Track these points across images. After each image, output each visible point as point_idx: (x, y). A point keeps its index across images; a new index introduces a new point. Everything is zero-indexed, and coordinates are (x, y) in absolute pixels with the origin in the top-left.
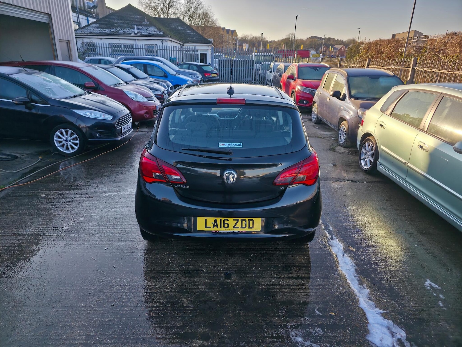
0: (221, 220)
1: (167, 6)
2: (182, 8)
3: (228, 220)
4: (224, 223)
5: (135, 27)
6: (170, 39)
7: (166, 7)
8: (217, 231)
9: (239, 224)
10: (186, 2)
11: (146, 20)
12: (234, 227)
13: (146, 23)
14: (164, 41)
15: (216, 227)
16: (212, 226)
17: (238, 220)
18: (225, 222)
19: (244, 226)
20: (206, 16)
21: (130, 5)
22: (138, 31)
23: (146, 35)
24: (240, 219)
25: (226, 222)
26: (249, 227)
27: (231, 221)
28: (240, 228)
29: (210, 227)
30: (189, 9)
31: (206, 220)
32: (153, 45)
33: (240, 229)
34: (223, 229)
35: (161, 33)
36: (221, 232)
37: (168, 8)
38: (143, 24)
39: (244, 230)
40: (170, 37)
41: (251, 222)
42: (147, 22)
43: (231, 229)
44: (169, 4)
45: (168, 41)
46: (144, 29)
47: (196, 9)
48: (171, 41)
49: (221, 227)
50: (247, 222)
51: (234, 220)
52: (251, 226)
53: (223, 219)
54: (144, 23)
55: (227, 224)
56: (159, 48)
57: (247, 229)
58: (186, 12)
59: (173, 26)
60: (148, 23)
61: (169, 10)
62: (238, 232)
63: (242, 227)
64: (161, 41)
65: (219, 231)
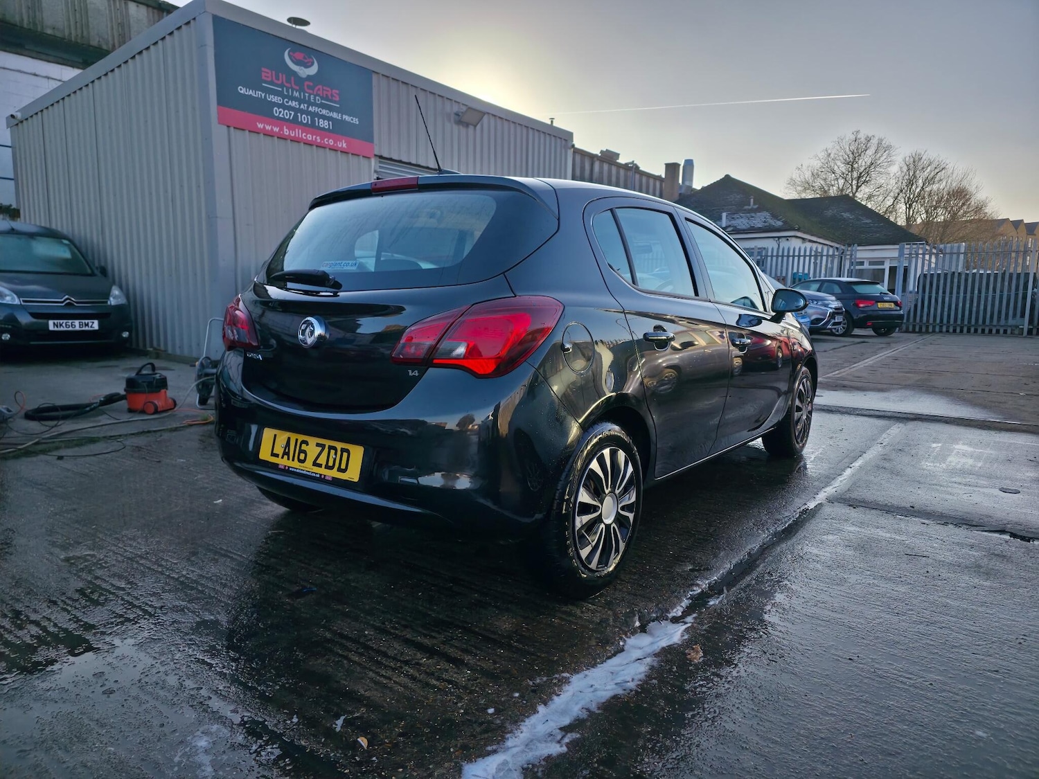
0: (297, 440)
1: (855, 182)
2: (893, 182)
3: (307, 443)
4: (300, 450)
5: (724, 215)
6: (799, 234)
7: (851, 185)
8: (286, 468)
9: (323, 458)
11: (752, 200)
12: (315, 464)
13: (750, 207)
14: (784, 239)
15: (285, 457)
16: (281, 452)
17: (323, 447)
18: (302, 448)
19: (331, 464)
20: (960, 194)
21: (727, 176)
22: (730, 223)
23: (744, 230)
24: (327, 443)
25: (304, 446)
26: (340, 470)
27: (312, 448)
28: (323, 466)
29: (278, 456)
30: (911, 183)
31: (275, 436)
32: (753, 249)
33: (322, 471)
34: (295, 464)
35: (779, 223)
36: (293, 470)
37: (854, 187)
38: (745, 210)
39: (328, 474)
40: (798, 230)
41: (345, 456)
42: (755, 204)
43: (308, 465)
44: (859, 177)
45: (793, 239)
46: (742, 220)
47: (929, 181)
48: (803, 239)
49: (293, 460)
50: (339, 453)
51: (317, 444)
52: (343, 467)
53: (294, 436)
54: (746, 207)
55: (305, 452)
56: (770, 254)
57: (334, 473)
58: (901, 191)
59: (829, 213)
60: (756, 207)
61: (857, 191)
62: (318, 476)
63: (327, 467)
64: (777, 239)
65: (289, 467)
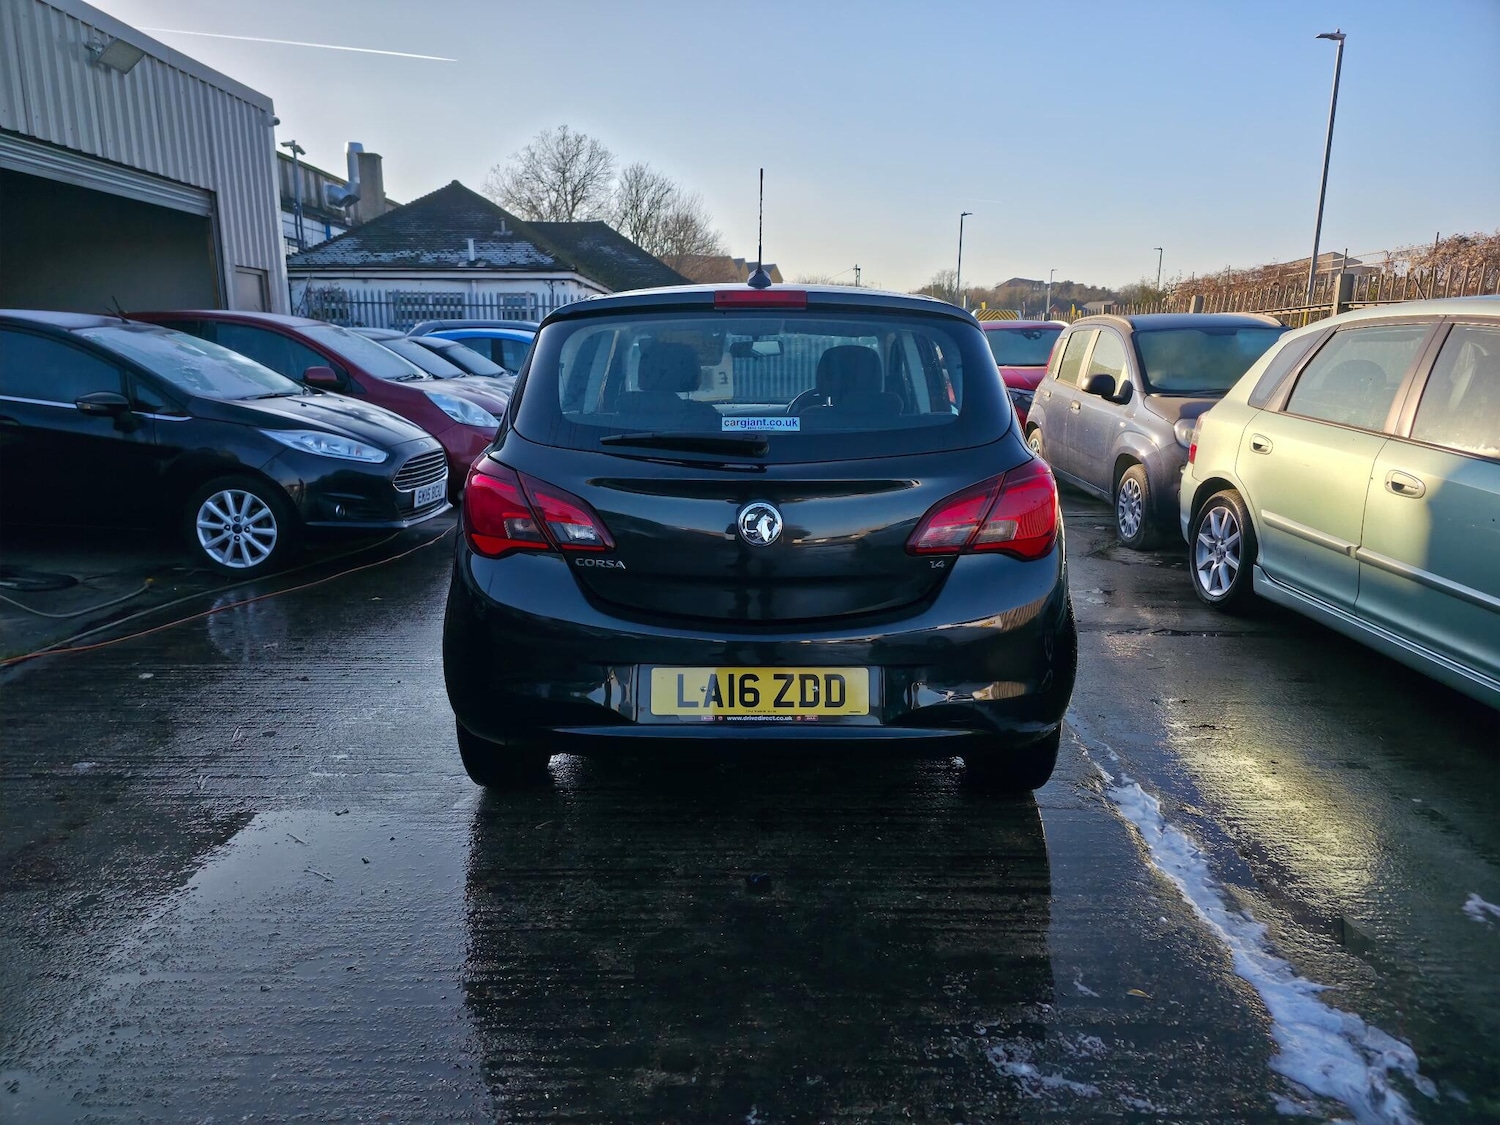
0: (731, 677)
1: (569, 198)
2: (614, 202)
3: (755, 678)
4: (743, 690)
5: (471, 242)
6: (577, 277)
7: (566, 200)
8: (721, 718)
9: (793, 694)
10: (627, 185)
11: (503, 223)
12: (778, 703)
13: (502, 234)
14: (558, 283)
15: (713, 704)
16: (701, 698)
17: (789, 679)
18: (746, 686)
19: (810, 698)
20: (685, 225)
21: (456, 185)
22: (479, 255)
23: (503, 267)
24: (796, 672)
25: (749, 684)
26: (829, 704)
27: (767, 682)
28: (797, 704)
29: (695, 704)
30: (635, 207)
31: (681, 678)
32: (524, 294)
33: (797, 710)
34: (739, 710)
35: (549, 260)
36: (735, 719)
37: (570, 204)
38: (496, 237)
39: (811, 713)
40: (576, 271)
41: (835, 685)
42: (507, 229)
43: (766, 708)
44: (574, 192)
45: (570, 283)
46: (496, 251)
47: (655, 204)
48: (579, 283)
49: (732, 704)
50: (823, 683)
51: (777, 677)
52: (835, 698)
53: (738, 673)
54: (496, 233)
55: (755, 692)
56: (540, 303)
57: (821, 710)
58: (626, 215)
59: (585, 245)
60: (510, 233)
61: (573, 210)
62: (790, 718)
63: (803, 704)
64: (549, 282)
65: (725, 717)
